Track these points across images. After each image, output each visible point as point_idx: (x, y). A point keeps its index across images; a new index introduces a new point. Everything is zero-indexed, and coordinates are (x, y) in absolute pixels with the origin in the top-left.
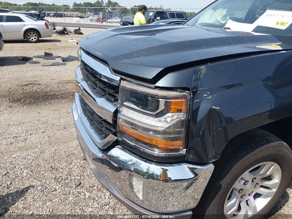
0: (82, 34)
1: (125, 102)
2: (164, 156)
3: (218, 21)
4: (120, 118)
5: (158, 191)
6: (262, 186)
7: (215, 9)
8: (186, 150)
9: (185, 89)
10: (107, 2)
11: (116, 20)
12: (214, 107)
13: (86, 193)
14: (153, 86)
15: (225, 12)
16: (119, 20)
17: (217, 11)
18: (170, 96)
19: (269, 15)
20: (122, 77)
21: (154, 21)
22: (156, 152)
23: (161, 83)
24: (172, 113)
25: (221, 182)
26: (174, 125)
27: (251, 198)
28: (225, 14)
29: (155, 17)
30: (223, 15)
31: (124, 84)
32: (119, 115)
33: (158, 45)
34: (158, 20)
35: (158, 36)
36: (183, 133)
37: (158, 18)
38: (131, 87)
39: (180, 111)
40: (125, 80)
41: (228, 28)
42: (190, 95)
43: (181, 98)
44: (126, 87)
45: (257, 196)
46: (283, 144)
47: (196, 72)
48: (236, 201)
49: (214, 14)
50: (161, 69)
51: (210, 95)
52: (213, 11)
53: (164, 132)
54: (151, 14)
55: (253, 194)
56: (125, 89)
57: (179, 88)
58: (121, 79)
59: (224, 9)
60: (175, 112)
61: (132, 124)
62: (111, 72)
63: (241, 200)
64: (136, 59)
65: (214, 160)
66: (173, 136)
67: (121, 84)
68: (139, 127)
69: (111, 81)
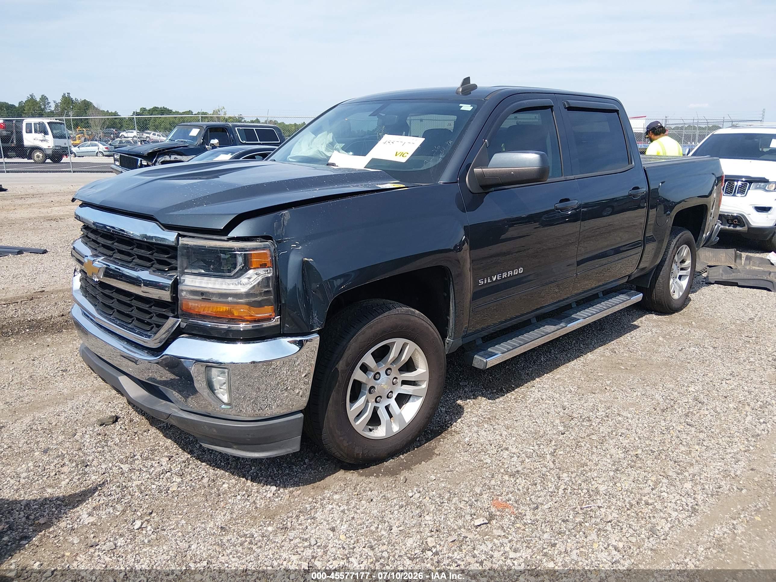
0: (5, 190)
1: (186, 268)
2: (251, 328)
3: (320, 152)
4: (182, 291)
5: (252, 401)
6: (404, 382)
7: (316, 132)
8: (280, 318)
9: (267, 238)
10: (59, 100)
11: (95, 149)
12: (306, 259)
13: (122, 466)
14: (225, 238)
15: (330, 137)
16: (102, 148)
17: (320, 135)
18: (249, 247)
19: (387, 143)
20: (179, 232)
21: (206, 150)
22: (242, 326)
23: (235, 233)
24: (254, 269)
25: (337, 366)
26: (258, 284)
27: (393, 402)
28: (331, 140)
29: (206, 139)
30: (328, 143)
31: (183, 241)
32: (180, 287)
33: (224, 190)
34: (214, 147)
35: (223, 178)
36: (273, 292)
37: (215, 141)
38: (195, 244)
39: (263, 266)
40: (184, 236)
41: (333, 164)
42: (274, 245)
43: (264, 248)
44: (188, 245)
45: (402, 399)
46: (414, 312)
47: (279, 219)
48: (367, 402)
49: (315, 140)
50: (233, 217)
51: (300, 245)
52: (314, 136)
53: (248, 295)
54: (194, 132)
55: (395, 396)
56: (187, 247)
57: (258, 237)
58: (179, 235)
59: (329, 132)
60: (258, 268)
61: (202, 294)
62: (162, 229)
63: (377, 405)
64: (197, 208)
65: (318, 329)
66: (259, 299)
67: (180, 242)
68: (213, 294)
69: (163, 241)
